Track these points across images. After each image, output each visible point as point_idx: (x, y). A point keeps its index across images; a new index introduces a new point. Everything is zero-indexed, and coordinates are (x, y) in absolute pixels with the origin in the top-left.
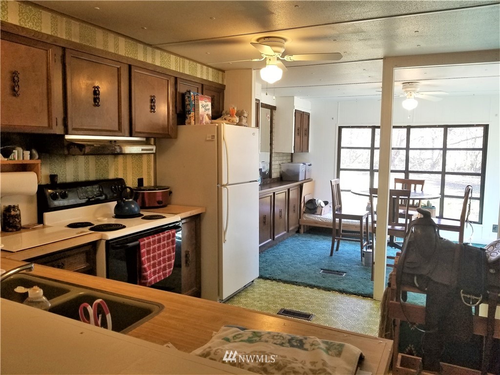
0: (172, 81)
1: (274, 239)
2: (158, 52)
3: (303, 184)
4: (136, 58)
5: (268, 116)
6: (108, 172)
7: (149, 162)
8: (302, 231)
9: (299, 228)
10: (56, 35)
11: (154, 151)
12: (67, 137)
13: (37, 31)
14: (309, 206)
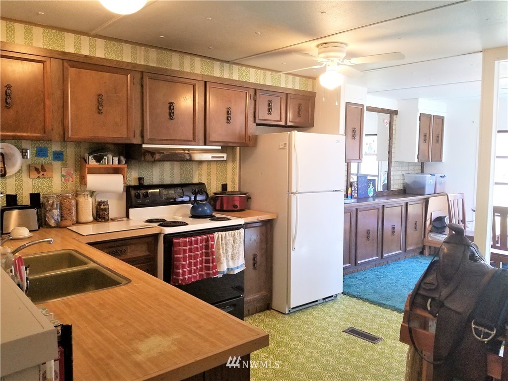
0: (252, 92)
1: (382, 257)
2: (236, 67)
3: (429, 198)
4: (212, 75)
5: (386, 121)
6: (192, 177)
7: (233, 168)
8: (427, 252)
9: (423, 248)
10: (135, 62)
11: (225, 159)
12: (144, 146)
13: (119, 61)
14: (437, 224)
